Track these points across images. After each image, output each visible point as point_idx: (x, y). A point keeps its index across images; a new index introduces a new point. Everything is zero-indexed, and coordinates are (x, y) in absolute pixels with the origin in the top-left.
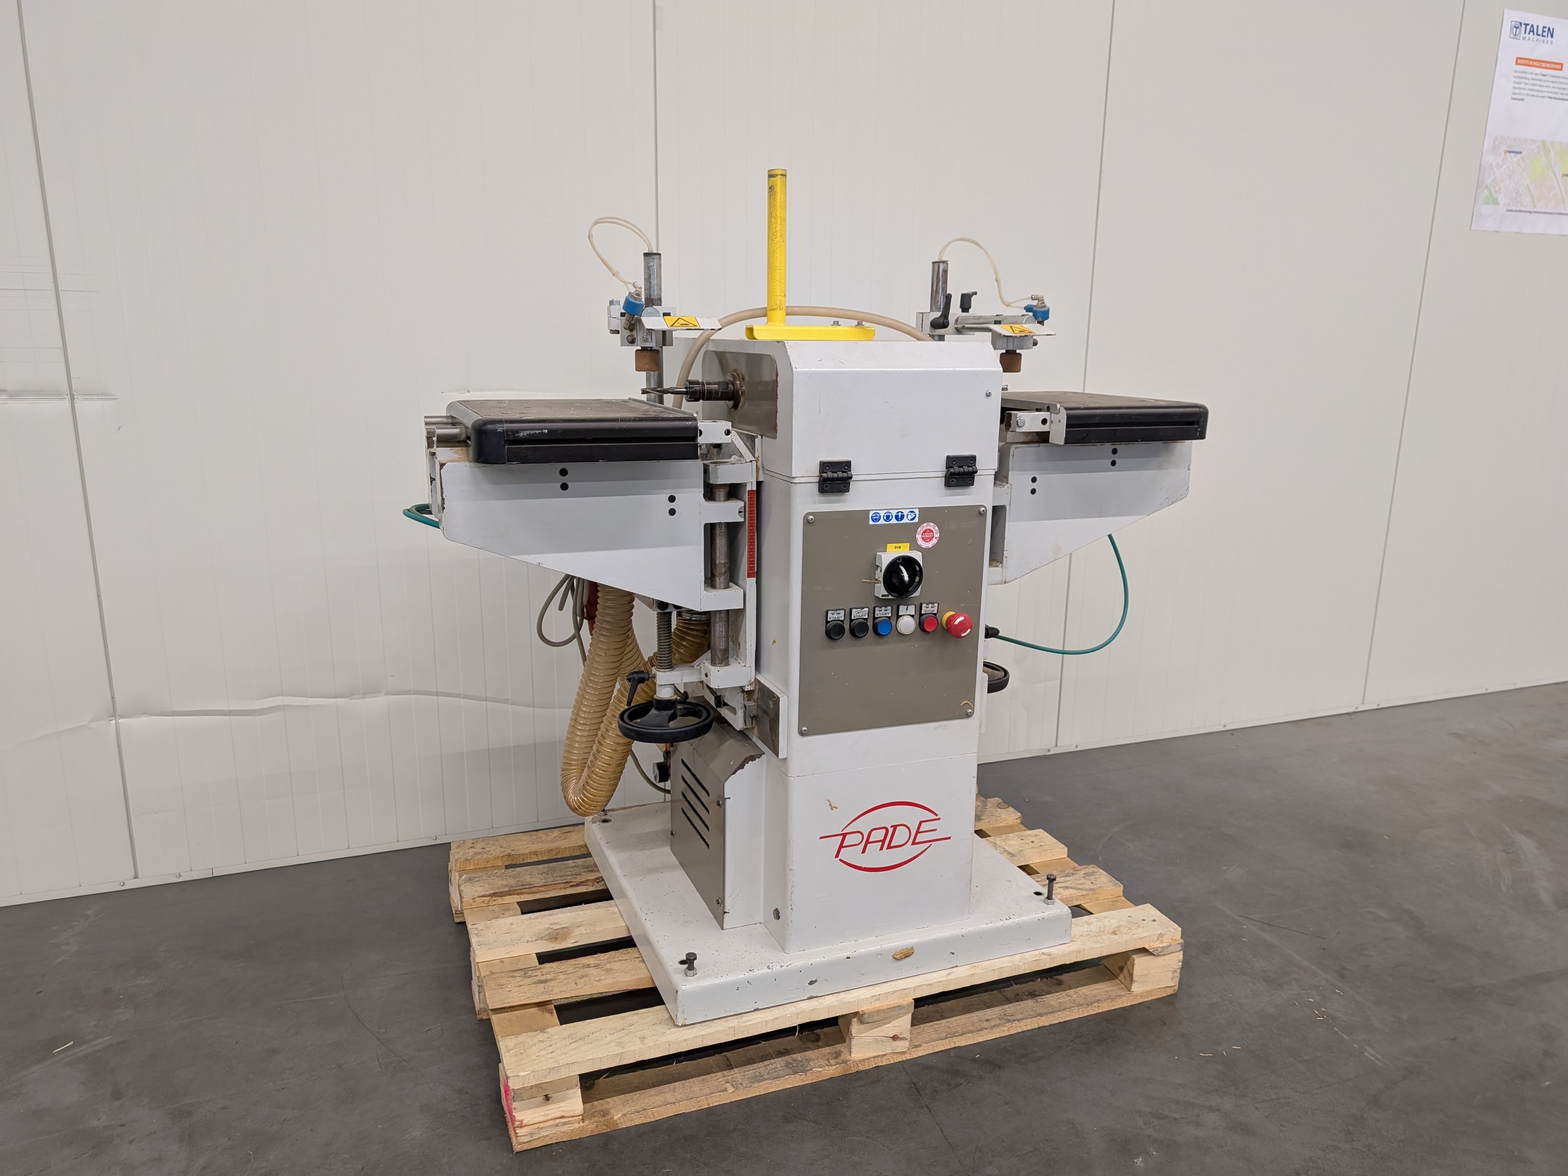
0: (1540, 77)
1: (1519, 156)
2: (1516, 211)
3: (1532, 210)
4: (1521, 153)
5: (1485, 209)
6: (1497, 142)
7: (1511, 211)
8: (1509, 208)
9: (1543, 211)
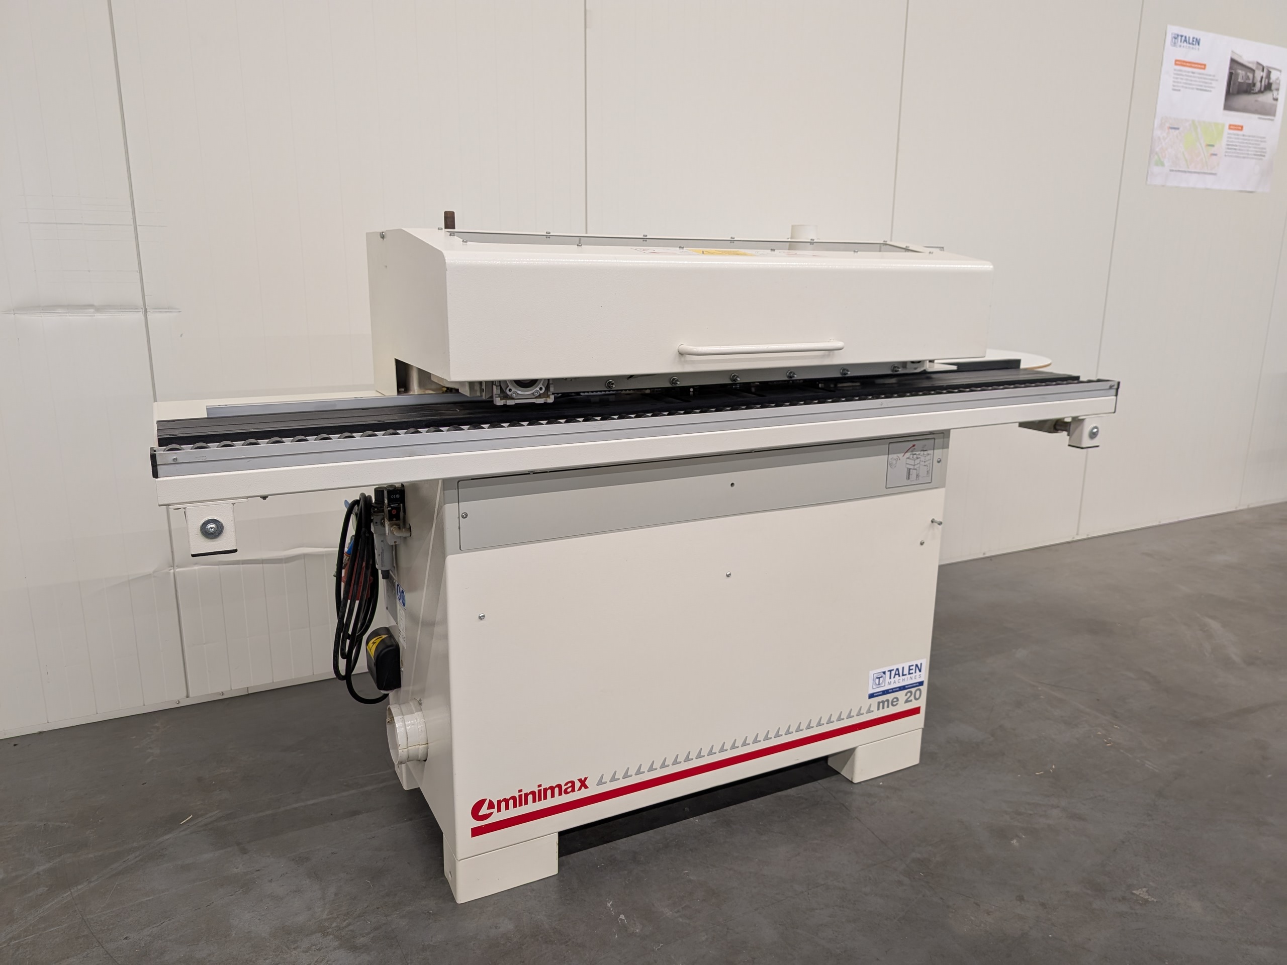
0: (1191, 74)
1: (1177, 131)
3: (1186, 170)
4: (1179, 129)
5: (1156, 169)
6: (1163, 121)
7: (1174, 171)
9: (1192, 171)
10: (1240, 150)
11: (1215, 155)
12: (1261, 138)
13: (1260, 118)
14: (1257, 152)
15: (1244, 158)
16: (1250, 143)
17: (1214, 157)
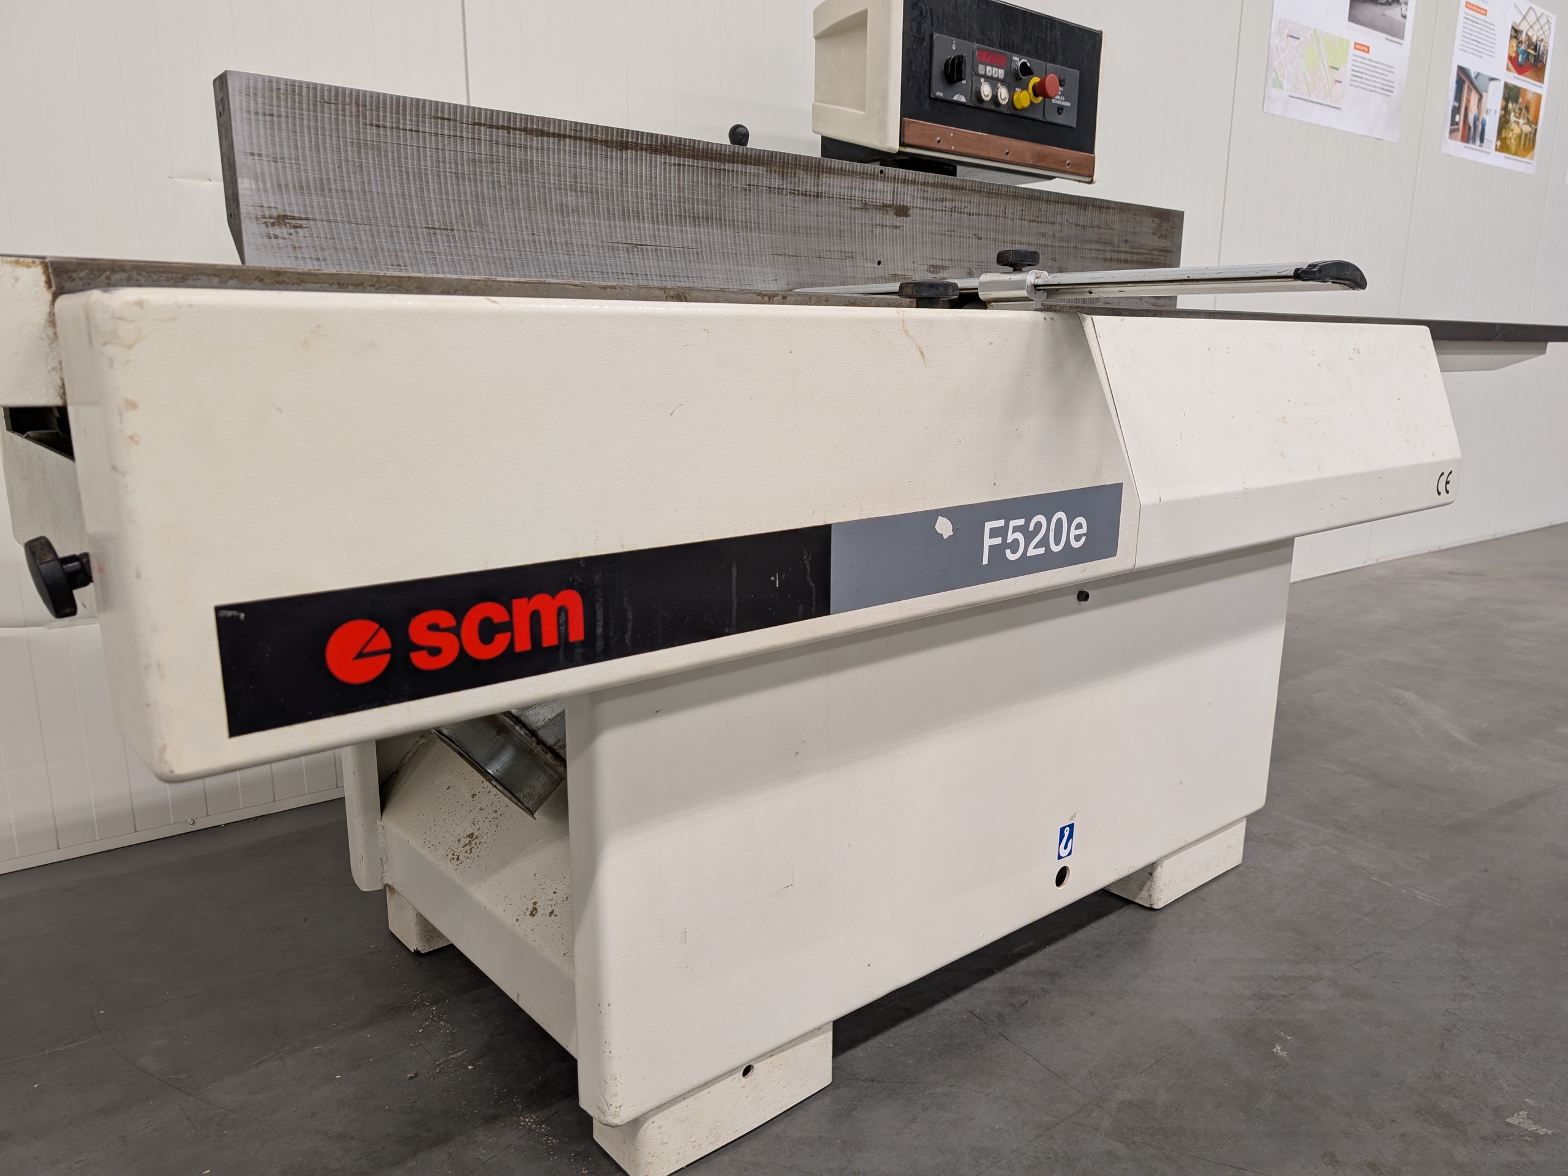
1: (1298, 41)
2: (1296, 98)
3: (1308, 98)
4: (1298, 39)
5: (1274, 92)
6: (1281, 25)
7: (1292, 97)
8: (1291, 95)
9: (1316, 101)
10: (1367, 79)
11: (1340, 82)
12: (1389, 66)
13: (1387, 39)
14: (1384, 85)
15: (1371, 91)
16: (1377, 72)
17: (1338, 84)
